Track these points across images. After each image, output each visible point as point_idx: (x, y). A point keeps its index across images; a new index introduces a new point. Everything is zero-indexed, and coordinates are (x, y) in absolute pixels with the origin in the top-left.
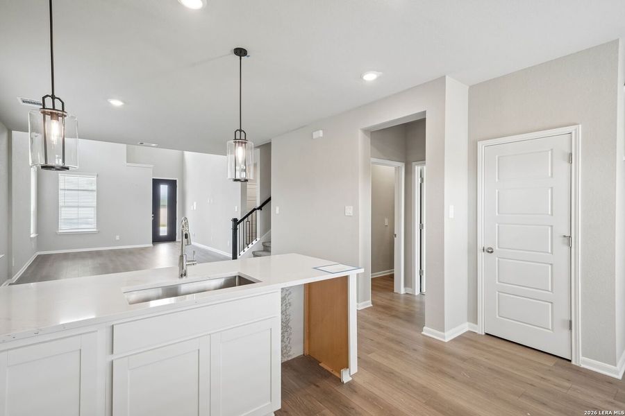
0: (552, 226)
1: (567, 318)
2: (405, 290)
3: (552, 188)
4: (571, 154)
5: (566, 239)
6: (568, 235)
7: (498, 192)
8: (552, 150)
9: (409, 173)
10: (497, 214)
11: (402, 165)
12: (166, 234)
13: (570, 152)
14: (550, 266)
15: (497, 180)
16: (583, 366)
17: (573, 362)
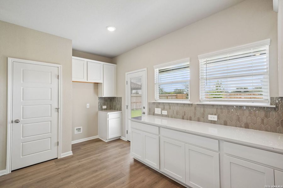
0: (51, 105)
1: (57, 141)
3: (51, 88)
4: (59, 75)
5: (56, 109)
6: (57, 107)
7: (23, 89)
8: (51, 72)
10: (22, 101)
13: (58, 74)
14: (50, 122)
15: (22, 82)
16: (62, 157)
17: (59, 158)
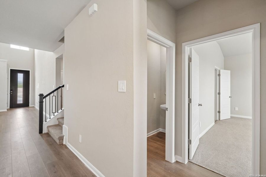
2: (175, 158)
9: (179, 52)
11: (173, 45)
12: (21, 102)
